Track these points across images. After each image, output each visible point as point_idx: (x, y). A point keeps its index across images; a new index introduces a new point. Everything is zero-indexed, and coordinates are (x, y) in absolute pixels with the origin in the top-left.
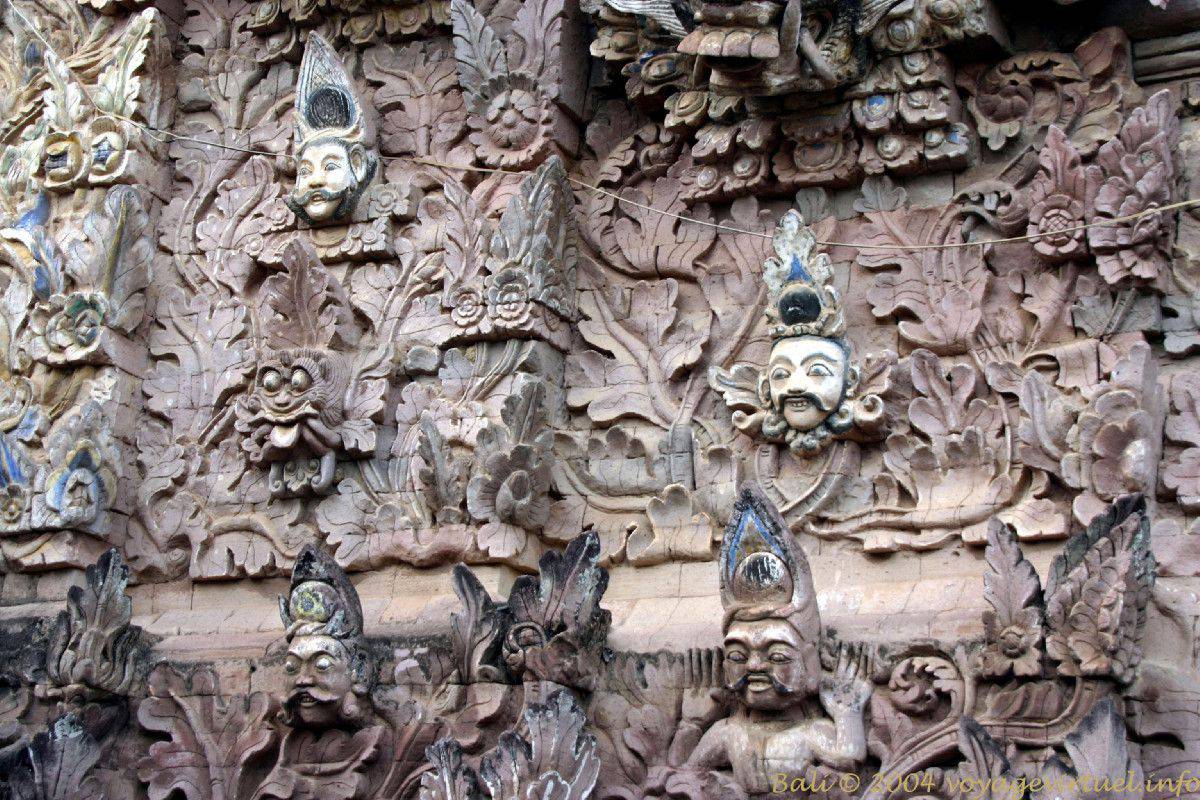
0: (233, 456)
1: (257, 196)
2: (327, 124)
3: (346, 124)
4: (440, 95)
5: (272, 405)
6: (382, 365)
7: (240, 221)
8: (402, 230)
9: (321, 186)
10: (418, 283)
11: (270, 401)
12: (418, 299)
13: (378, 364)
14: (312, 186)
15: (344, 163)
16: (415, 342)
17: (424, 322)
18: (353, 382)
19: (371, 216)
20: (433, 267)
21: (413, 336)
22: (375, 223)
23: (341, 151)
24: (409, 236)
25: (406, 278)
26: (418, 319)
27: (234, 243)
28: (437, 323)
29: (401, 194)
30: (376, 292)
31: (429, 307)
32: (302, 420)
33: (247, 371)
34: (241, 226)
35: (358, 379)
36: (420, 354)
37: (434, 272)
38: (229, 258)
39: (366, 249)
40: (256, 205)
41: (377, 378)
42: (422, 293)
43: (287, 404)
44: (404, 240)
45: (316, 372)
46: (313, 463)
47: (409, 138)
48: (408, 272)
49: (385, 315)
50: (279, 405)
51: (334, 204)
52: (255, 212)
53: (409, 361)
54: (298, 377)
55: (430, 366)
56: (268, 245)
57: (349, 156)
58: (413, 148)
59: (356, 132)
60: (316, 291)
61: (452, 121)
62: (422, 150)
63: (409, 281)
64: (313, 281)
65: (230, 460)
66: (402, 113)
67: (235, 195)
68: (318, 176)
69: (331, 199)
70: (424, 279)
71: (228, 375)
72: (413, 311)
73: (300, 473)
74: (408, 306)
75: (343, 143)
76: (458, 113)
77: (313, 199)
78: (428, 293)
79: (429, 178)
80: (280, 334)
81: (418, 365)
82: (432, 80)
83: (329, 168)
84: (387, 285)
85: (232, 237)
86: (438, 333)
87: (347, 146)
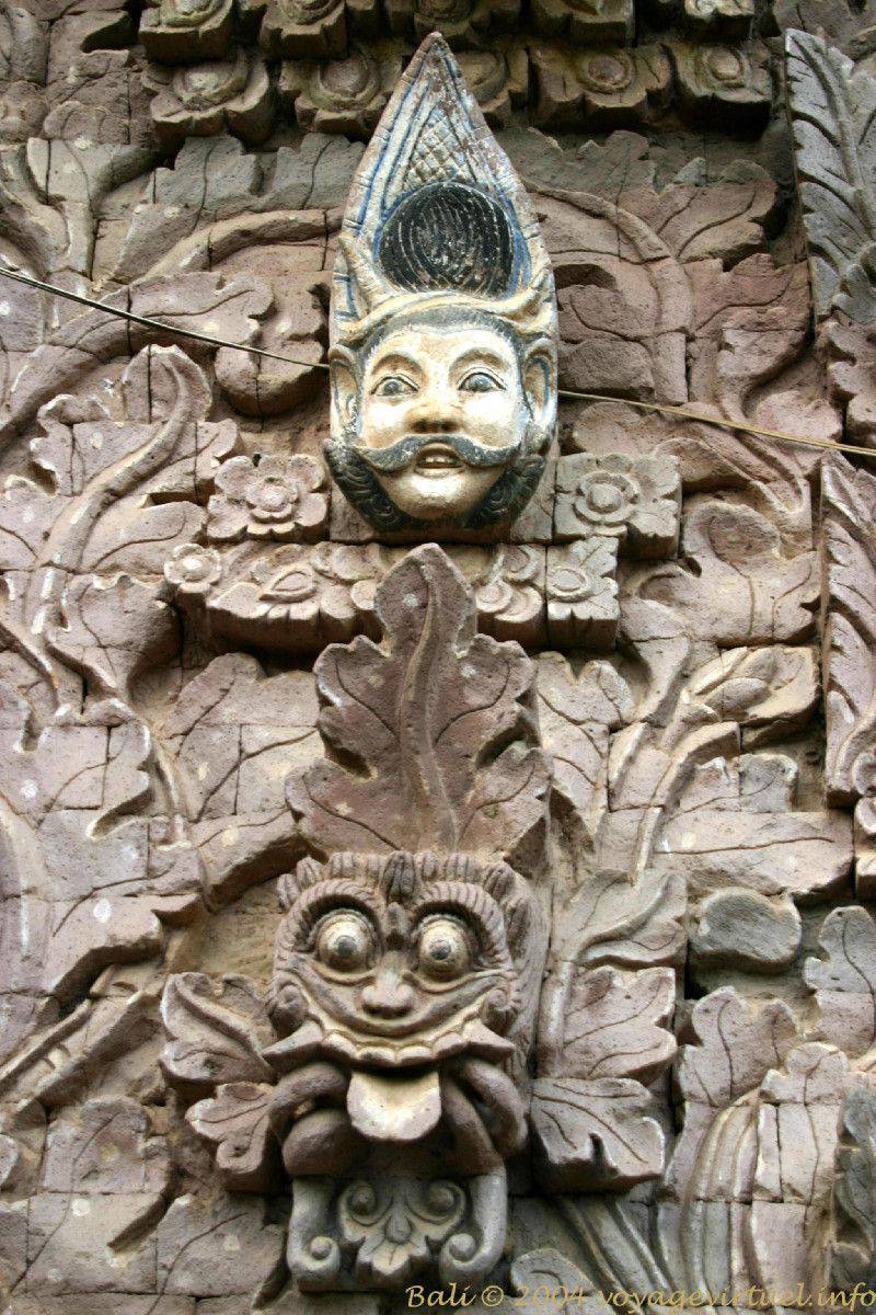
0: (126, 1146)
1: (163, 447)
2: (440, 278)
3: (499, 285)
4: (717, 263)
5: (352, 1009)
6: (650, 931)
7: (107, 505)
8: (642, 578)
9: (448, 426)
10: (707, 720)
11: (346, 999)
12: (719, 762)
13: (641, 924)
14: (421, 426)
15: (510, 378)
16: (719, 877)
17: (743, 826)
18: (565, 971)
19: (563, 530)
20: (756, 684)
21: (715, 861)
22: (578, 548)
23: (503, 347)
24: (665, 596)
25: (668, 704)
26: (719, 818)
27: (90, 557)
28: (782, 834)
29: (647, 484)
30: (576, 731)
31: (749, 788)
32: (453, 1067)
33: (175, 904)
34: (111, 517)
35: (584, 964)
36: (740, 911)
37: (759, 697)
38: (83, 597)
39: (557, 612)
40: (154, 472)
41: (634, 966)
42: (726, 748)
43: (403, 1012)
44: (652, 604)
45: (498, 930)
46: (445, 1195)
47: (636, 357)
48: (675, 689)
49: (611, 795)
50: (373, 1011)
51: (484, 480)
52: (158, 485)
53: (704, 929)
54: (442, 935)
55: (775, 946)
56: (235, 569)
57: (521, 363)
58: (648, 379)
59: (531, 309)
60: (475, 699)
61: (760, 327)
62: (678, 389)
63: (680, 712)
64: (468, 671)
65: (112, 1157)
66: (605, 293)
67: (92, 437)
68: (439, 399)
69: (475, 468)
70: (725, 713)
71: (102, 911)
72: (700, 793)
73: (398, 1220)
74: (687, 777)
75: (506, 329)
76: (779, 310)
77: (421, 462)
78: (743, 750)
79: (709, 456)
80: (344, 809)
81: (728, 942)
82: (686, 227)
83: (474, 387)
84: (610, 717)
85: (83, 543)
86: (792, 862)
87: (518, 339)
